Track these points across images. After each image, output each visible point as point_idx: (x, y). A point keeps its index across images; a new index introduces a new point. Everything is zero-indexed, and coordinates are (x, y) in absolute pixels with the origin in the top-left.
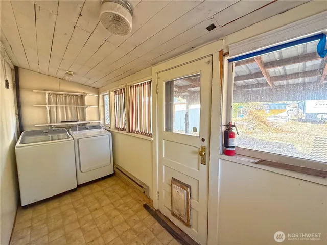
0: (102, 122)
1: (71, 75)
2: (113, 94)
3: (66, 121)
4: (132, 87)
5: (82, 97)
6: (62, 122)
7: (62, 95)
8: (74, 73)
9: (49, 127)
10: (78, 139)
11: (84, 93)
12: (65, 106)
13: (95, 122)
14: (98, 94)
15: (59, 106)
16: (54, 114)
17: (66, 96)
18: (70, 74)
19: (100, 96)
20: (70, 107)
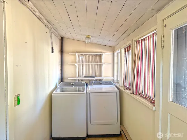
0: (115, 79)
1: (90, 38)
2: (123, 51)
3: (88, 76)
4: (138, 42)
5: (101, 55)
6: (85, 77)
7: (87, 55)
8: (91, 36)
9: (77, 80)
10: (90, 93)
11: (102, 52)
12: (88, 64)
13: (110, 79)
14: (113, 52)
15: (84, 64)
16: (81, 70)
17: (90, 55)
18: (88, 37)
19: (115, 54)
20: (92, 65)
